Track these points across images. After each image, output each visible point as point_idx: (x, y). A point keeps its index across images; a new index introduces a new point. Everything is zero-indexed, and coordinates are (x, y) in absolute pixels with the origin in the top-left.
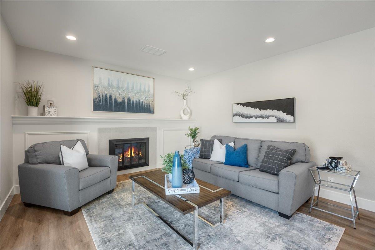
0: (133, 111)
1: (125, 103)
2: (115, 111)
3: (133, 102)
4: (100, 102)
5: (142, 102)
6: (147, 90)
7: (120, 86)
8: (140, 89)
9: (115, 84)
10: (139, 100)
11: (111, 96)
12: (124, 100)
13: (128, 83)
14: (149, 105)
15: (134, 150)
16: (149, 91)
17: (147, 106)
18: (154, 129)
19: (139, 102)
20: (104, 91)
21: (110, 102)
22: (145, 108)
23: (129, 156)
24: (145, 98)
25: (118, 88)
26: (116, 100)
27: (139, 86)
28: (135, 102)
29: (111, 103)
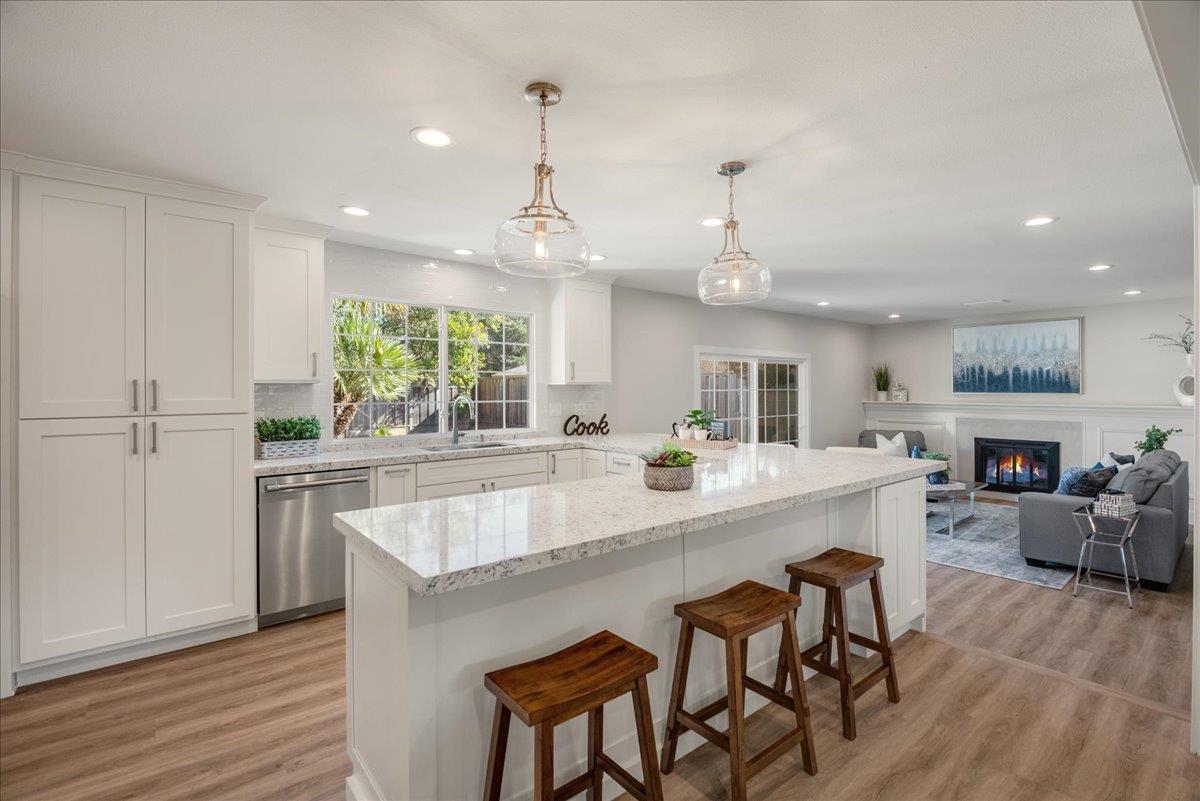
0: (1027, 390)
1: (1008, 376)
2: (990, 391)
3: (1026, 373)
4: (963, 377)
5: (1048, 371)
6: (1059, 345)
7: (999, 348)
8: (1043, 348)
9: (989, 347)
10: (1041, 369)
11: (981, 368)
12: (1006, 373)
13: (1015, 342)
14: (1066, 377)
15: (1023, 461)
16: (1065, 346)
17: (1060, 377)
18: (1076, 427)
19: (1041, 372)
20: (968, 363)
21: (980, 378)
22: (1054, 383)
23: (1011, 471)
24: (1056, 363)
25: (995, 352)
26: (990, 374)
27: (1039, 340)
28: (1030, 373)
29: (981, 380)
